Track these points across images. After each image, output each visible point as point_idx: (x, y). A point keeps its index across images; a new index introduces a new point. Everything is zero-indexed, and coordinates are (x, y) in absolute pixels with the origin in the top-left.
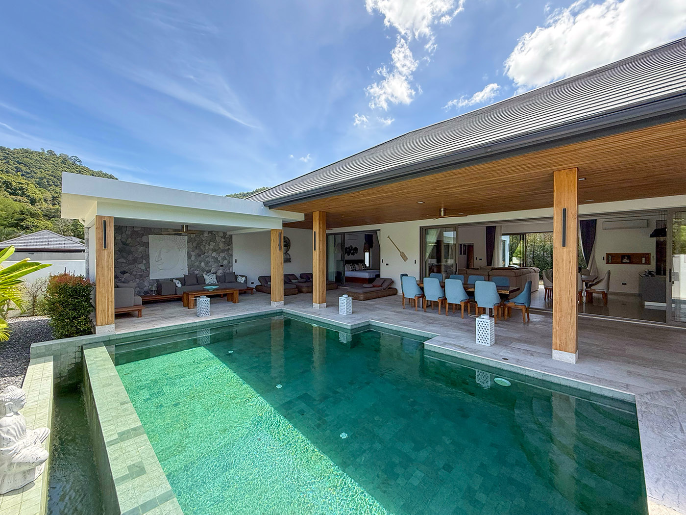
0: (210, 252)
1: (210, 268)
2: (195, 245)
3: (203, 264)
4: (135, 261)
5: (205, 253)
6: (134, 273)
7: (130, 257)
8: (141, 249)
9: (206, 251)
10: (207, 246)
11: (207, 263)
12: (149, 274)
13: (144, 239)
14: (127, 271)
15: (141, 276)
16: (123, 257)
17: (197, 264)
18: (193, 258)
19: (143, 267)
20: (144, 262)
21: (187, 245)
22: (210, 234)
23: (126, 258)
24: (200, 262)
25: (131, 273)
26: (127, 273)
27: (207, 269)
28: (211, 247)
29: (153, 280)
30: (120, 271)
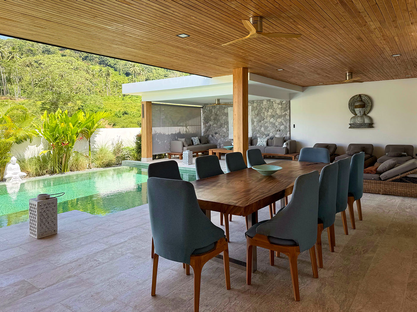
0: (268, 118)
1: (269, 132)
2: (256, 112)
3: (263, 129)
4: (221, 126)
5: (264, 119)
6: (221, 134)
7: (219, 124)
8: (224, 117)
9: (265, 117)
10: (266, 113)
11: (266, 128)
12: (228, 135)
13: (226, 111)
14: (217, 132)
15: (224, 136)
16: (215, 123)
17: (258, 129)
18: (255, 124)
19: (225, 131)
20: (226, 126)
21: (251, 113)
22: (268, 102)
23: (217, 124)
24: (261, 126)
25: (219, 134)
26: (217, 133)
27: (266, 133)
28: (269, 113)
29: (230, 139)
30: (214, 132)
